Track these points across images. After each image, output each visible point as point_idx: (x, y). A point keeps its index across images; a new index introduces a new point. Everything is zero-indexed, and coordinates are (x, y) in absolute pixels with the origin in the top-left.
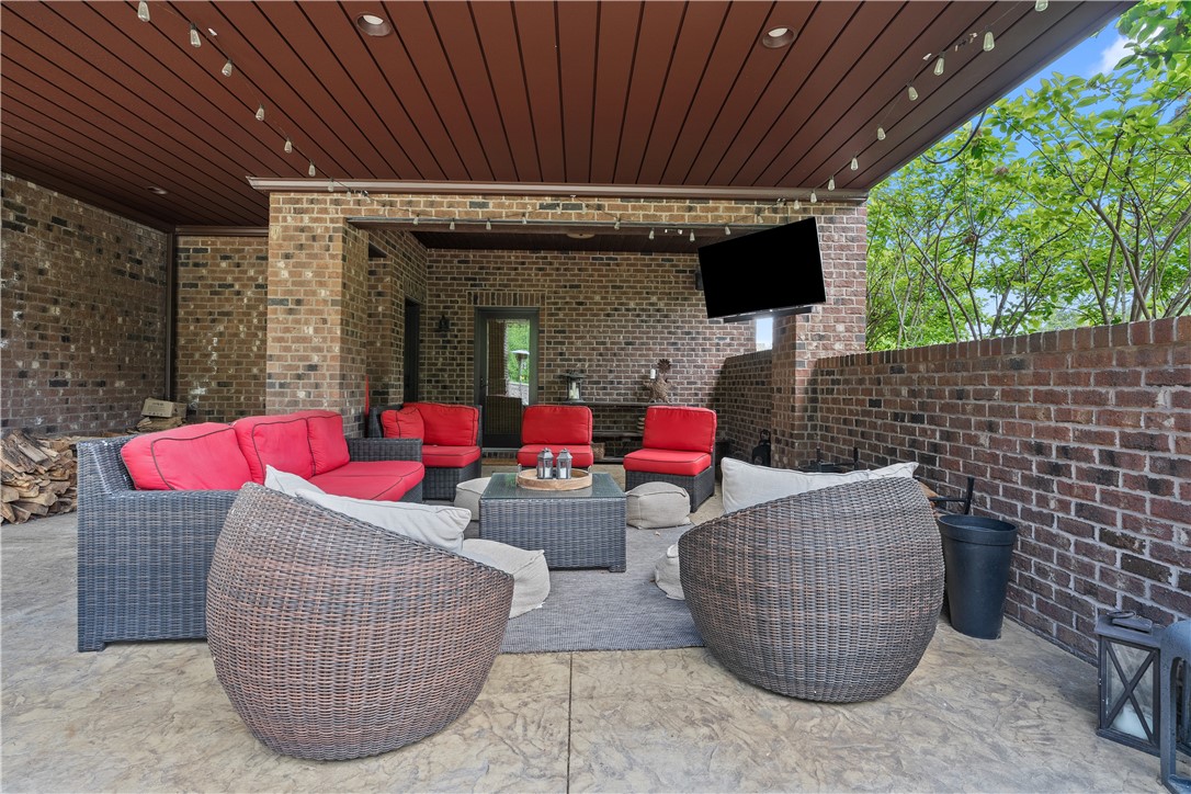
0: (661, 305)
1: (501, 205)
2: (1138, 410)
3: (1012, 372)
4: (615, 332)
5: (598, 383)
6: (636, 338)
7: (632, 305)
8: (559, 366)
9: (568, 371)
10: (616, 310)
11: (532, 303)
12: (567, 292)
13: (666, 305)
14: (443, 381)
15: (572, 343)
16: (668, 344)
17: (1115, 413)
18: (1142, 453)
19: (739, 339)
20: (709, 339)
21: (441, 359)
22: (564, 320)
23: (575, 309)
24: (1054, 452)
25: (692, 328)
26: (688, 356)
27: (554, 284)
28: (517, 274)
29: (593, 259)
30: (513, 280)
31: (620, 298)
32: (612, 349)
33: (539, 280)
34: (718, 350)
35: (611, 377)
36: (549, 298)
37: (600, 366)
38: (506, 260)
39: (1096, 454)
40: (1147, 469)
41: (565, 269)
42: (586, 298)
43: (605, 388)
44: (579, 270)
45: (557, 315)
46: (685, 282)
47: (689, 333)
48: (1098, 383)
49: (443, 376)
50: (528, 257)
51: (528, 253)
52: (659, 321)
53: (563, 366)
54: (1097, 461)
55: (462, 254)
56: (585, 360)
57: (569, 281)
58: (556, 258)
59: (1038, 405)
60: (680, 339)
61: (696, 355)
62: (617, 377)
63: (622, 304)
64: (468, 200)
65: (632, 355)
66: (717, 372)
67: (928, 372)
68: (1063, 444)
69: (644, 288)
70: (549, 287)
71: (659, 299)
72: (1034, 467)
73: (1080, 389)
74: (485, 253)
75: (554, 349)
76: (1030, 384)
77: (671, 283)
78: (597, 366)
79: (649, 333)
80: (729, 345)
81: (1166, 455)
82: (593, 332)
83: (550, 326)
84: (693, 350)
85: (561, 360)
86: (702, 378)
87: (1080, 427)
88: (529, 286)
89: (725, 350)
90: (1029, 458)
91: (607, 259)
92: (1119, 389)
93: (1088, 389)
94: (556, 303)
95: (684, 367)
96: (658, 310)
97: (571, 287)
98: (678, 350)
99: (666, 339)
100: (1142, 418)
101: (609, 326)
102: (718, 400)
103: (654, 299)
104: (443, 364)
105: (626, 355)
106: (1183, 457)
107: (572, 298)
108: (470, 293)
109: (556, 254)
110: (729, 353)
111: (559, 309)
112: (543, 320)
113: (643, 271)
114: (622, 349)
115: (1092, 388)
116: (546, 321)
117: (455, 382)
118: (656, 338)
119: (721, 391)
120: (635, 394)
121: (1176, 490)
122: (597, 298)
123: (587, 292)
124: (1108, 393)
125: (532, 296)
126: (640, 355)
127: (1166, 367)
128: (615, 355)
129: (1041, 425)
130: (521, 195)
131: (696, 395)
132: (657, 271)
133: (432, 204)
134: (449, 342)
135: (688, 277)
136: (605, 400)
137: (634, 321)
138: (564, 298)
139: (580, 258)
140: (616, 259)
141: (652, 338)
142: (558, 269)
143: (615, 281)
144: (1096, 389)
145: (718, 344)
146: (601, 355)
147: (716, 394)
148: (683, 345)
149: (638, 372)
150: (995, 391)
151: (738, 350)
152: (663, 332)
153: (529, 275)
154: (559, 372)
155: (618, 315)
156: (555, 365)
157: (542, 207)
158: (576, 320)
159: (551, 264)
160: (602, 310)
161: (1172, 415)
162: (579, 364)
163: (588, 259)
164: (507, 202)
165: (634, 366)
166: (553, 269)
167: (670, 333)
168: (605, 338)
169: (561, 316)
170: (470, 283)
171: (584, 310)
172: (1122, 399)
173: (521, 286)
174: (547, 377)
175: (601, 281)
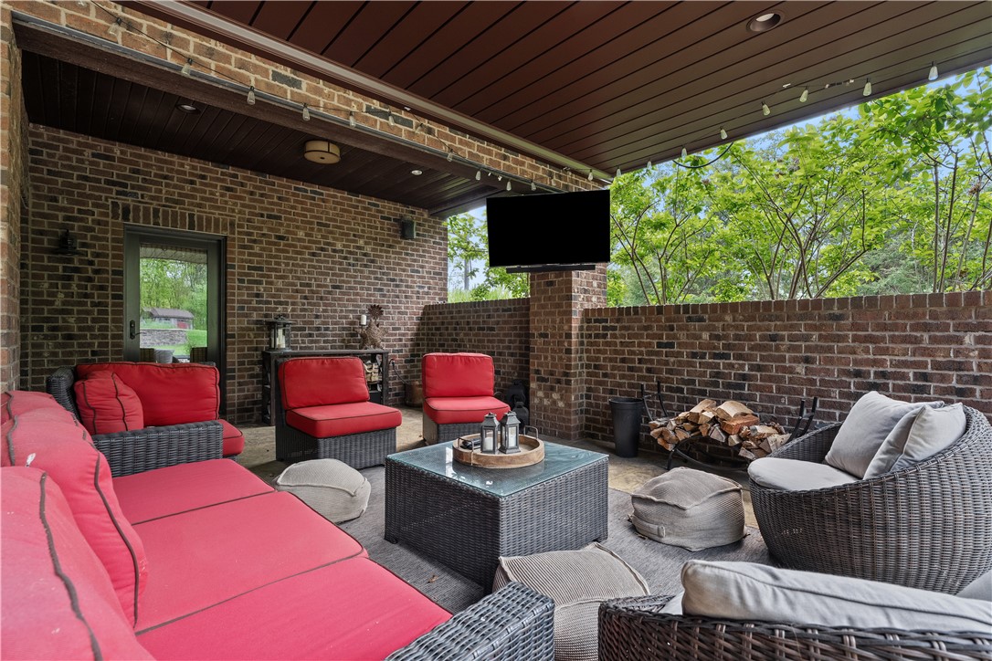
0: (368, 249)
1: (318, 92)
2: (949, 346)
3: (830, 322)
4: (322, 274)
5: (304, 329)
6: (343, 282)
7: (339, 246)
8: (255, 309)
9: (266, 316)
10: (322, 249)
11: (217, 229)
12: (263, 222)
13: (373, 250)
14: (67, 328)
15: (271, 283)
16: (375, 289)
17: (928, 349)
18: (951, 373)
19: (435, 288)
20: (411, 287)
21: (61, 296)
22: (261, 255)
23: (275, 244)
24: (872, 375)
25: (396, 275)
26: (393, 302)
27: (247, 210)
28: (194, 190)
29: (296, 189)
30: (187, 196)
31: (326, 238)
32: (318, 292)
33: (226, 202)
34: (418, 298)
35: (317, 322)
36: (240, 226)
37: (305, 310)
38: (176, 167)
39: (911, 375)
40: (954, 382)
41: (262, 195)
42: (288, 232)
43: (310, 335)
44: (279, 198)
45: (252, 248)
46: (389, 229)
47: (393, 280)
48: (912, 330)
49: (64, 320)
50: (210, 171)
51: (210, 166)
52: (366, 266)
53: (261, 309)
54: (912, 379)
55: (102, 146)
56: (287, 303)
57: (267, 209)
58: (250, 179)
59: (856, 344)
60: (386, 285)
61: (400, 302)
62: (324, 323)
63: (328, 244)
64: (271, 67)
65: (340, 299)
66: (417, 318)
67: (734, 321)
68: (881, 369)
69: (352, 229)
70: (240, 212)
71: (366, 243)
72: (852, 386)
73: (896, 333)
74: (142, 151)
75: (248, 288)
76: (848, 330)
77: (376, 228)
78: (302, 310)
79: (356, 277)
80: (427, 293)
81: (971, 373)
82: (296, 272)
83: (242, 261)
84: (398, 297)
85: (258, 302)
86: (405, 324)
87: (897, 358)
88: (211, 207)
89: (424, 298)
90: (848, 380)
91: (312, 192)
92: (932, 333)
93: (904, 334)
94: (250, 234)
95: (389, 313)
96: (365, 255)
97: (269, 217)
98: (384, 296)
99: (373, 284)
100: (952, 352)
101: (314, 267)
102: (418, 345)
103: (361, 243)
104: (64, 303)
105: (334, 299)
106: (983, 374)
107: (270, 229)
108: (115, 205)
109: (249, 173)
110: (427, 301)
111: (255, 241)
112: (233, 253)
113: (350, 212)
114: (329, 293)
115: (907, 333)
116: (235, 254)
117: (90, 329)
118: (364, 283)
119: (421, 337)
120: (343, 341)
121: (978, 394)
122: (301, 234)
123: (288, 226)
124: (922, 336)
125: (217, 221)
126: (348, 300)
127: (970, 320)
128: (321, 298)
129: (860, 357)
130: (346, 85)
131: (400, 340)
132: (363, 214)
133: (211, 53)
134: (77, 270)
135: (393, 225)
136: (310, 348)
137: (341, 264)
138: (261, 229)
139: (280, 185)
140: (322, 194)
141: (360, 283)
142: (252, 193)
143: (321, 218)
144: (912, 333)
145: (418, 292)
146: (306, 298)
147: (417, 339)
148: (388, 291)
149: (346, 317)
150: (812, 335)
151: (434, 299)
152: (369, 278)
153: (212, 193)
154: (255, 316)
155: (325, 256)
156: (249, 308)
157: (369, 110)
158: (276, 257)
159: (242, 185)
160: (306, 248)
161: (976, 349)
162: (280, 308)
163: (290, 187)
164: (327, 90)
165: (342, 311)
166: (245, 192)
167: (376, 278)
168: (310, 279)
169: (257, 250)
170: (115, 189)
171: (285, 245)
172: (933, 340)
173: (200, 206)
174: (239, 322)
175: (305, 216)
